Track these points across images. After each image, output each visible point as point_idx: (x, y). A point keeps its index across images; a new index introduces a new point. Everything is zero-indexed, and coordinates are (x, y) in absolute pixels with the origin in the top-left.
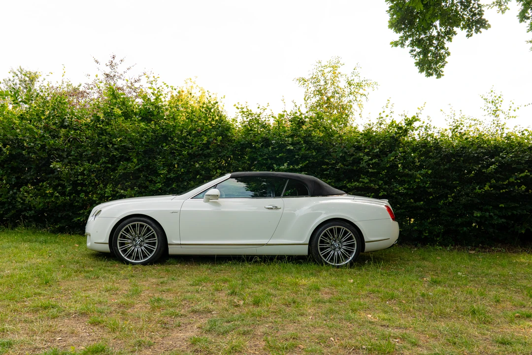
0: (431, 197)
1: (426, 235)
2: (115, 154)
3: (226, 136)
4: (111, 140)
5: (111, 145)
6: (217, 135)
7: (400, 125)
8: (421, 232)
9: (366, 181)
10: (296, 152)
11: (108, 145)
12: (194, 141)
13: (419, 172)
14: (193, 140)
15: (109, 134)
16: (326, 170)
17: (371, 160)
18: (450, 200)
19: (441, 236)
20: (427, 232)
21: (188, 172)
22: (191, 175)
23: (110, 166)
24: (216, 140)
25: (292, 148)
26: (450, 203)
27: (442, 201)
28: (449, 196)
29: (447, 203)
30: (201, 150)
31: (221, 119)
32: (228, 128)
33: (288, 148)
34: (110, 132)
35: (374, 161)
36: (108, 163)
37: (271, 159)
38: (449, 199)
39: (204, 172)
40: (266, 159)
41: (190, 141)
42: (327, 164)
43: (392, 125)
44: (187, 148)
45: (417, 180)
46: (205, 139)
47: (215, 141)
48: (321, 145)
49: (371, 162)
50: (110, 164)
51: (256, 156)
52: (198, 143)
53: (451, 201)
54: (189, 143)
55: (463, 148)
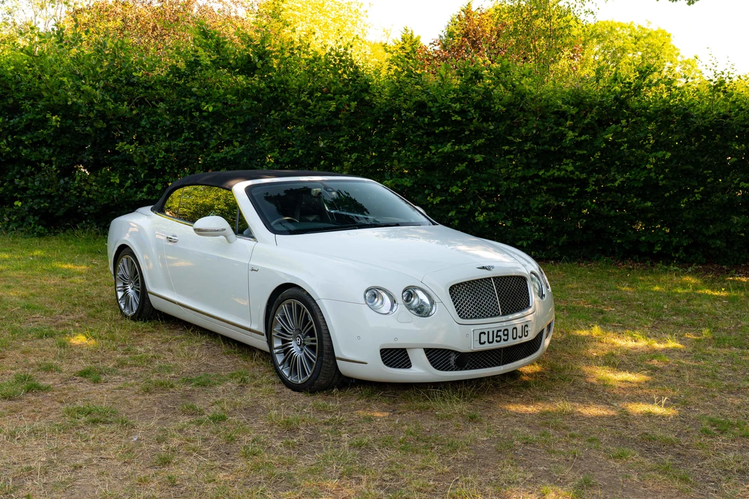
0: (668, 194)
1: (658, 249)
2: (204, 126)
3: (363, 99)
4: (199, 104)
5: (198, 113)
6: (349, 100)
7: (628, 80)
8: (652, 245)
9: (570, 168)
10: (465, 125)
11: (194, 114)
12: (318, 107)
13: (654, 154)
14: (315, 106)
15: (196, 95)
16: (509, 152)
17: (580, 135)
18: (698, 197)
19: (681, 251)
20: (659, 245)
21: (308, 155)
22: (312, 158)
23: (199, 143)
24: (349, 106)
25: (459, 118)
26: (697, 202)
27: (686, 200)
28: (696, 190)
29: (692, 202)
30: (327, 120)
31: (356, 73)
32: (366, 88)
33: (453, 118)
34: (197, 93)
35: (583, 138)
36: (195, 139)
37: (428, 134)
38: (697, 195)
39: (332, 155)
40: (421, 137)
41: (311, 107)
42: (511, 143)
43: (615, 79)
44: (307, 117)
45: (648, 166)
46: (333, 104)
47: (348, 108)
48: (503, 112)
49: (579, 139)
50: (198, 141)
51: (407, 131)
52: (323, 110)
53: (698, 199)
54: (311, 110)
55: (725, 117)
